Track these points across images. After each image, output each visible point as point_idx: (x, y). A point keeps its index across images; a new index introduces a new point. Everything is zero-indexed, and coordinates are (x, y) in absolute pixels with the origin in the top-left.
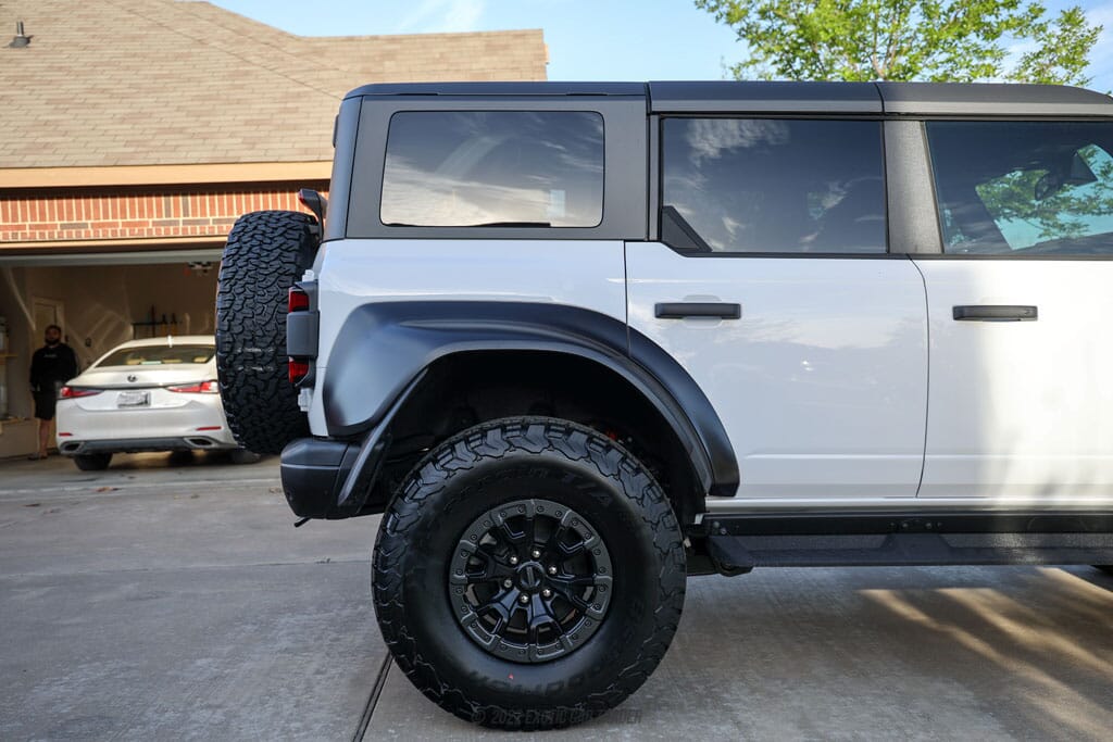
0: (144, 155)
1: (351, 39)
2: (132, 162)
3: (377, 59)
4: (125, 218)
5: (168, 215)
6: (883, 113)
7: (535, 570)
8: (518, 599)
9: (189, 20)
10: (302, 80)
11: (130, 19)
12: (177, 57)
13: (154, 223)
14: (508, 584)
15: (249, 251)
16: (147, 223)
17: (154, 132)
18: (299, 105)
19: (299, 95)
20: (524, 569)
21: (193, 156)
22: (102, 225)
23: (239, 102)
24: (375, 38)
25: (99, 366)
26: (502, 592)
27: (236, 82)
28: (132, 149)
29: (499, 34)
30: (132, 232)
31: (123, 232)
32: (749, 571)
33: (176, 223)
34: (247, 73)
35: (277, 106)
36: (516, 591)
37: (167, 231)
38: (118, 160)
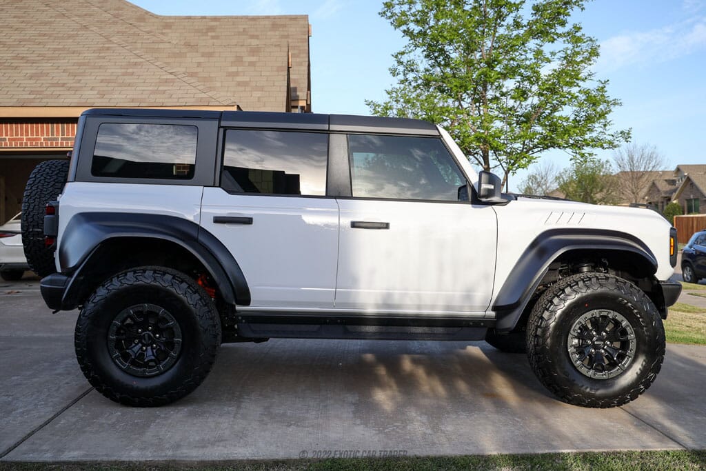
0: (39, 100)
1: (189, 18)
2: (32, 104)
3: (204, 31)
4: (28, 136)
5: (53, 134)
6: (329, 130)
7: (149, 335)
8: (141, 348)
9: (86, 7)
10: (139, 54)
11: (46, 11)
12: (69, 37)
13: (45, 139)
14: (137, 341)
15: (39, 182)
16: (40, 139)
17: (48, 85)
18: (135, 70)
19: (136, 64)
20: (144, 335)
21: (68, 101)
22: (14, 140)
23: (100, 67)
24: (204, 18)
25: (15, 219)
26: (133, 345)
27: (101, 55)
28: (33, 96)
29: (280, 17)
30: (31, 144)
31: (26, 144)
32: (267, 340)
33: (57, 139)
34: (108, 49)
35: (123, 70)
36: (140, 345)
37: (52, 144)
38: (24, 103)
